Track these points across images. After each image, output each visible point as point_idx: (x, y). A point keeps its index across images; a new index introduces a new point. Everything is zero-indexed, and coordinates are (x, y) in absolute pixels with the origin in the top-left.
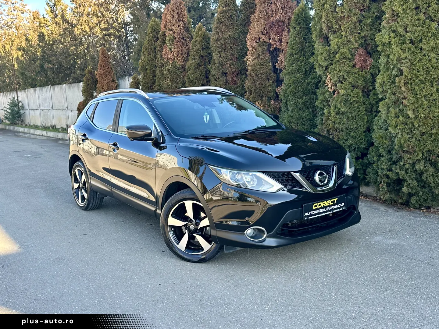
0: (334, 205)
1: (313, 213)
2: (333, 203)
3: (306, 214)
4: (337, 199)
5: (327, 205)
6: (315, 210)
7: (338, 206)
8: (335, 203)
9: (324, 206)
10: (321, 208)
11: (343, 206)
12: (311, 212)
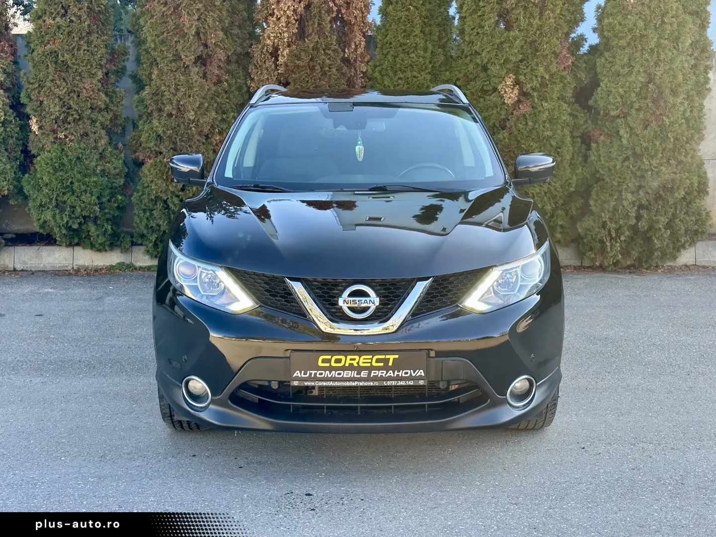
0: (386, 368)
1: (318, 376)
2: (382, 364)
3: (297, 374)
4: (397, 356)
5: (361, 364)
6: (325, 369)
7: (402, 373)
8: (390, 364)
9: (351, 365)
10: (344, 368)
11: (420, 378)
12: (313, 372)
